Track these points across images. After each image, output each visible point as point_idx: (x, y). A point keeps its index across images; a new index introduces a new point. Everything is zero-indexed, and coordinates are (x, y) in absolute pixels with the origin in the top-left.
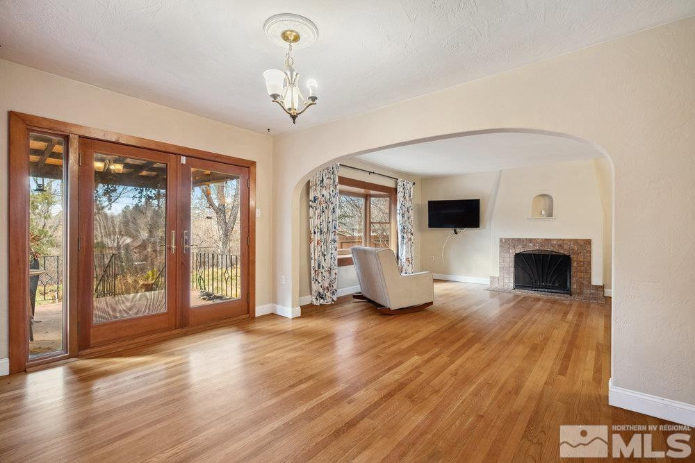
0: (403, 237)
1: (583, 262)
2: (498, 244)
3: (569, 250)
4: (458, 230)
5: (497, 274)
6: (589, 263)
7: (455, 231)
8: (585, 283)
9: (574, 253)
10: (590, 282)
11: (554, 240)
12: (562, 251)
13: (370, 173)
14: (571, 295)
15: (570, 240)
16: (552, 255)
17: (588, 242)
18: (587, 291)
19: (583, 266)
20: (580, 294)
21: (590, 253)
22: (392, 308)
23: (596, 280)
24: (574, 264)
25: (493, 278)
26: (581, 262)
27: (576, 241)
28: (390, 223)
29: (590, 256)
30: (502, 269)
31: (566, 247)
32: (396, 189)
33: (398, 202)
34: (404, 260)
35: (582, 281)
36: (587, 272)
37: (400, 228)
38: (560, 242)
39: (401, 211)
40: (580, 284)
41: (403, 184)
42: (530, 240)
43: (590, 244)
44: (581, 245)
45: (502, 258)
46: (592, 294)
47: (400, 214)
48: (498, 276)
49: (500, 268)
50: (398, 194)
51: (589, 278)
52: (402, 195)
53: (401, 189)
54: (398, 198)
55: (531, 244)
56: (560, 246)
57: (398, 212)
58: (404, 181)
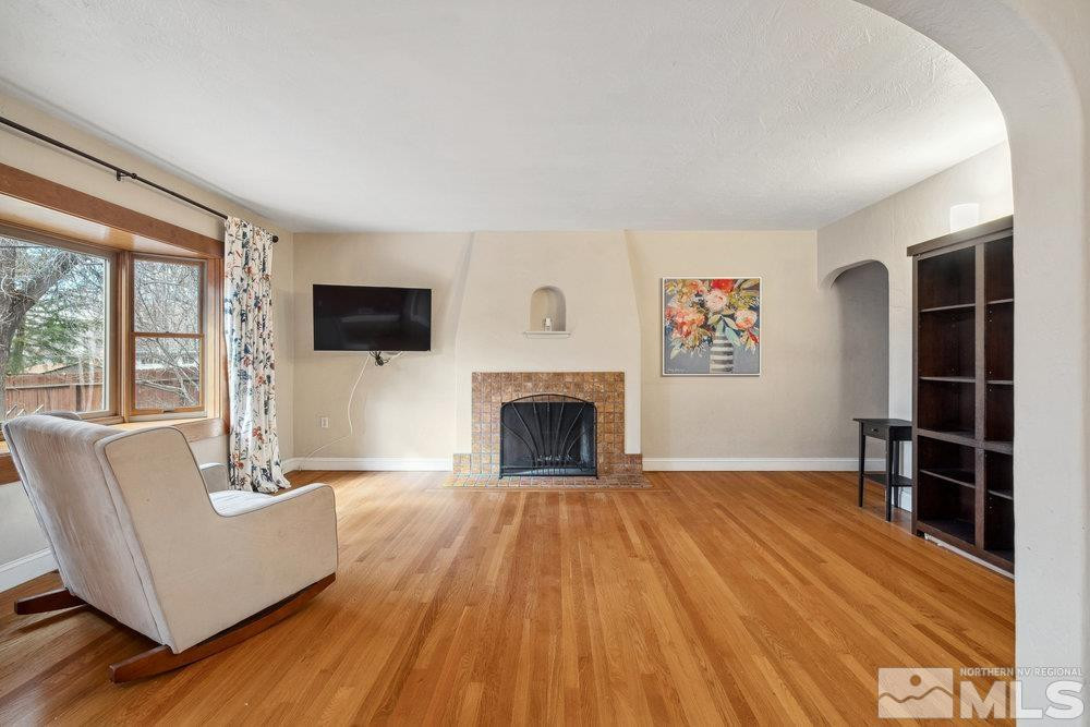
0: (243, 376)
1: (614, 413)
2: (469, 385)
3: (592, 394)
5: (467, 449)
6: (622, 415)
7: (378, 358)
8: (616, 451)
9: (598, 400)
10: (623, 451)
11: (568, 374)
12: (580, 396)
13: (120, 173)
14: (596, 476)
15: (594, 375)
16: (565, 404)
17: (620, 377)
18: (620, 466)
19: (613, 420)
20: (609, 471)
21: (623, 396)
22: (180, 645)
23: (632, 447)
25: (459, 458)
26: (610, 413)
27: (602, 375)
28: (201, 336)
29: (623, 403)
30: (476, 436)
31: (587, 387)
32: (221, 245)
33: (227, 281)
34: (248, 435)
35: (611, 448)
36: (620, 432)
37: (233, 349)
38: (578, 379)
39: (236, 303)
40: (609, 454)
41: (241, 233)
42: (529, 376)
43: (623, 381)
44: (610, 385)
45: (477, 413)
46: (627, 470)
47: (235, 313)
48: (470, 452)
49: (474, 435)
50: (228, 259)
51: (623, 442)
52: (240, 261)
53: (238, 246)
54: (227, 269)
55: (530, 385)
56: (578, 386)
57: (227, 306)
58: (245, 226)
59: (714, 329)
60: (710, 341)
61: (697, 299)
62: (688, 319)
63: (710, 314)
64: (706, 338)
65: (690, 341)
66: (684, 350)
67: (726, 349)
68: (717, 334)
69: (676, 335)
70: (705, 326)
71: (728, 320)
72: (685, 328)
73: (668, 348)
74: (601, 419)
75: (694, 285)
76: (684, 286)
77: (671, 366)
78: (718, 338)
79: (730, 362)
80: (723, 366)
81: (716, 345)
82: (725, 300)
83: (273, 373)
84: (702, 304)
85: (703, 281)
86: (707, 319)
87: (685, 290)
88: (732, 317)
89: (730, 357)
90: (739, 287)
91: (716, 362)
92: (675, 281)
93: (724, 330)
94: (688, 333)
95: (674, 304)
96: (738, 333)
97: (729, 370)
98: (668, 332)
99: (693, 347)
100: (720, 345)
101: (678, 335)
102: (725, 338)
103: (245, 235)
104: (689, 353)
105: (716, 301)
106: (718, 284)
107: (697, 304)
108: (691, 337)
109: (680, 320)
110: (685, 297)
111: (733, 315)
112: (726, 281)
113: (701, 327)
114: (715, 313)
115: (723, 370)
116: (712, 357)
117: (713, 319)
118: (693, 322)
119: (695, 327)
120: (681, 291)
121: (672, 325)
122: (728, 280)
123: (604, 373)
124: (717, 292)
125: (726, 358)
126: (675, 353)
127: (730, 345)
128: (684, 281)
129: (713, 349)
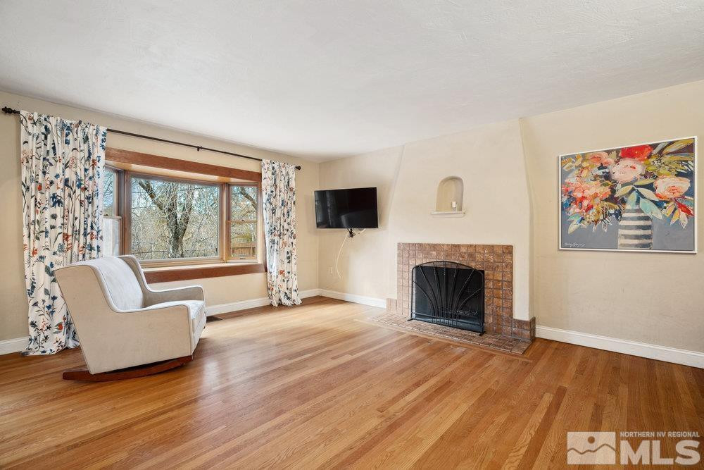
0: (273, 241)
1: (502, 281)
2: (395, 251)
3: (483, 262)
4: (355, 231)
5: (395, 296)
6: (510, 283)
7: (351, 233)
8: (505, 315)
9: (488, 268)
10: (511, 315)
11: (463, 246)
12: (473, 265)
13: (199, 148)
14: (482, 333)
15: (484, 247)
16: (459, 270)
17: (509, 250)
18: (507, 329)
19: (501, 288)
20: (496, 332)
21: (512, 268)
22: (93, 372)
23: (521, 312)
24: (489, 285)
25: (390, 301)
26: (499, 281)
27: (492, 247)
28: (255, 222)
29: (512, 273)
30: (400, 287)
31: (479, 257)
32: (260, 175)
33: (264, 193)
34: (275, 274)
35: (500, 311)
36: (508, 298)
37: (267, 228)
38: (471, 250)
39: (268, 205)
40: (498, 317)
41: (271, 168)
42: (434, 247)
43: (511, 253)
44: (498, 256)
45: (401, 272)
46: (515, 333)
47: (268, 210)
48: (396, 298)
49: (398, 286)
50: (264, 182)
51: (511, 308)
52: (271, 182)
53: (269, 174)
54: (263, 187)
55: (434, 253)
56: (471, 255)
57: (264, 205)
58: (274, 163)
59: (623, 202)
60: (618, 214)
61: (600, 172)
62: (588, 193)
63: (619, 186)
64: (612, 211)
65: (592, 215)
66: (585, 225)
67: (642, 223)
68: (628, 207)
69: (574, 209)
70: (612, 199)
71: (644, 191)
72: (585, 203)
73: (565, 223)
74: (490, 285)
75: (596, 158)
76: (584, 159)
77: (569, 241)
78: (629, 211)
79: (648, 237)
80: (636, 242)
81: (626, 219)
82: (640, 169)
83: (294, 241)
84: (607, 177)
85: (609, 152)
86: (613, 191)
87: (585, 164)
88: (650, 187)
89: (648, 232)
90: (660, 152)
91: (626, 237)
92: (573, 156)
93: (638, 202)
94: (589, 208)
95: (572, 180)
96: (659, 204)
97: (644, 246)
98: (565, 207)
99: (596, 222)
100: (632, 219)
101: (578, 210)
102: (639, 211)
103: (273, 168)
104: (590, 227)
105: (626, 172)
106: (629, 153)
107: (600, 176)
108: (593, 211)
109: (579, 195)
110: (585, 172)
111: (652, 184)
112: (641, 149)
113: (606, 200)
114: (624, 185)
115: (637, 246)
116: (621, 232)
117: (621, 191)
118: (596, 196)
119: (597, 200)
120: (580, 166)
121: (570, 200)
122: (644, 147)
123: (493, 246)
124: (628, 162)
125: (641, 232)
126: (573, 227)
127: (647, 218)
128: (584, 155)
129: (623, 223)
